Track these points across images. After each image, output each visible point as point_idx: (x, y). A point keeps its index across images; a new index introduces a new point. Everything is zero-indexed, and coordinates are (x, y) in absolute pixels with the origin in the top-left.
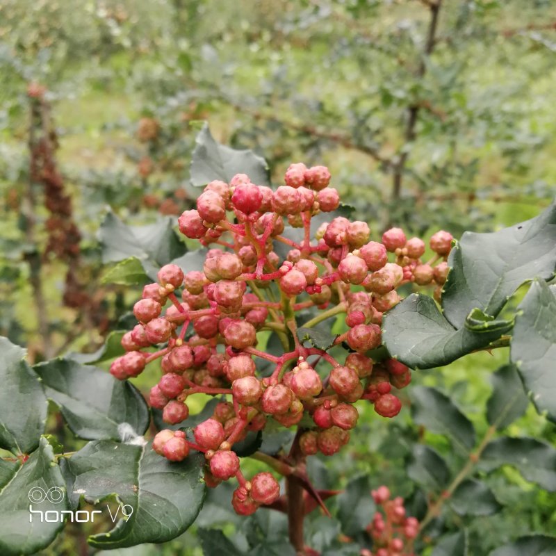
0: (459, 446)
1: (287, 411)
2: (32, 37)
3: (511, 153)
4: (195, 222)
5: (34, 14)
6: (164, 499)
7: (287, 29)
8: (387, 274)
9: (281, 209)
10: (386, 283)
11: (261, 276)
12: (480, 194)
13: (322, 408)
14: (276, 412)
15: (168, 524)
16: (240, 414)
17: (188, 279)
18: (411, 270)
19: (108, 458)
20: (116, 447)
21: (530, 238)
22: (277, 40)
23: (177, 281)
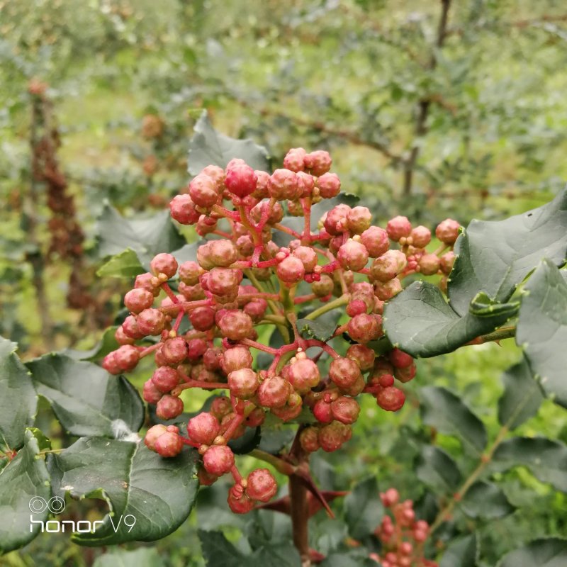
0: (470, 447)
1: (284, 404)
2: (36, 34)
3: (526, 149)
4: (186, 207)
5: (37, 10)
6: (156, 496)
7: (295, 23)
8: (389, 260)
9: (278, 193)
10: (388, 270)
11: (257, 263)
12: (492, 190)
13: (323, 401)
14: (272, 406)
15: (158, 522)
16: (237, 408)
17: (183, 270)
18: (416, 260)
19: (99, 454)
20: (108, 444)
21: (540, 226)
22: (286, 35)
23: (170, 270)
